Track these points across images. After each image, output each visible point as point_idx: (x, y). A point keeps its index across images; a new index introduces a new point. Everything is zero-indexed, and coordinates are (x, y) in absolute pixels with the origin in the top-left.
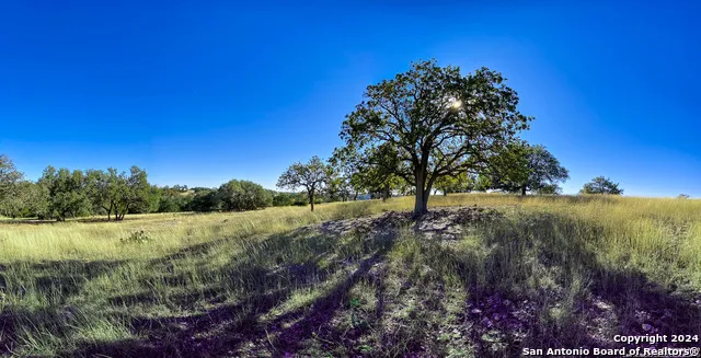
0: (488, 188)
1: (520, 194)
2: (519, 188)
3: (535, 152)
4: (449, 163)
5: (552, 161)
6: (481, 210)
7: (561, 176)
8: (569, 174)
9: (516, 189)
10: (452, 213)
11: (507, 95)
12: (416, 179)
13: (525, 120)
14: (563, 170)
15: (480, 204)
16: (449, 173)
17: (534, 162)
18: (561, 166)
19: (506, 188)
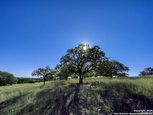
0: (98, 76)
1: (110, 77)
2: (109, 75)
3: (113, 63)
4: (88, 69)
5: (121, 65)
6: (98, 82)
7: (126, 70)
8: (129, 69)
9: (108, 76)
10: (90, 83)
11: (102, 53)
12: (79, 74)
13: (107, 59)
14: (126, 67)
15: (97, 80)
16: (88, 72)
17: (113, 66)
18: (125, 66)
19: (104, 75)
